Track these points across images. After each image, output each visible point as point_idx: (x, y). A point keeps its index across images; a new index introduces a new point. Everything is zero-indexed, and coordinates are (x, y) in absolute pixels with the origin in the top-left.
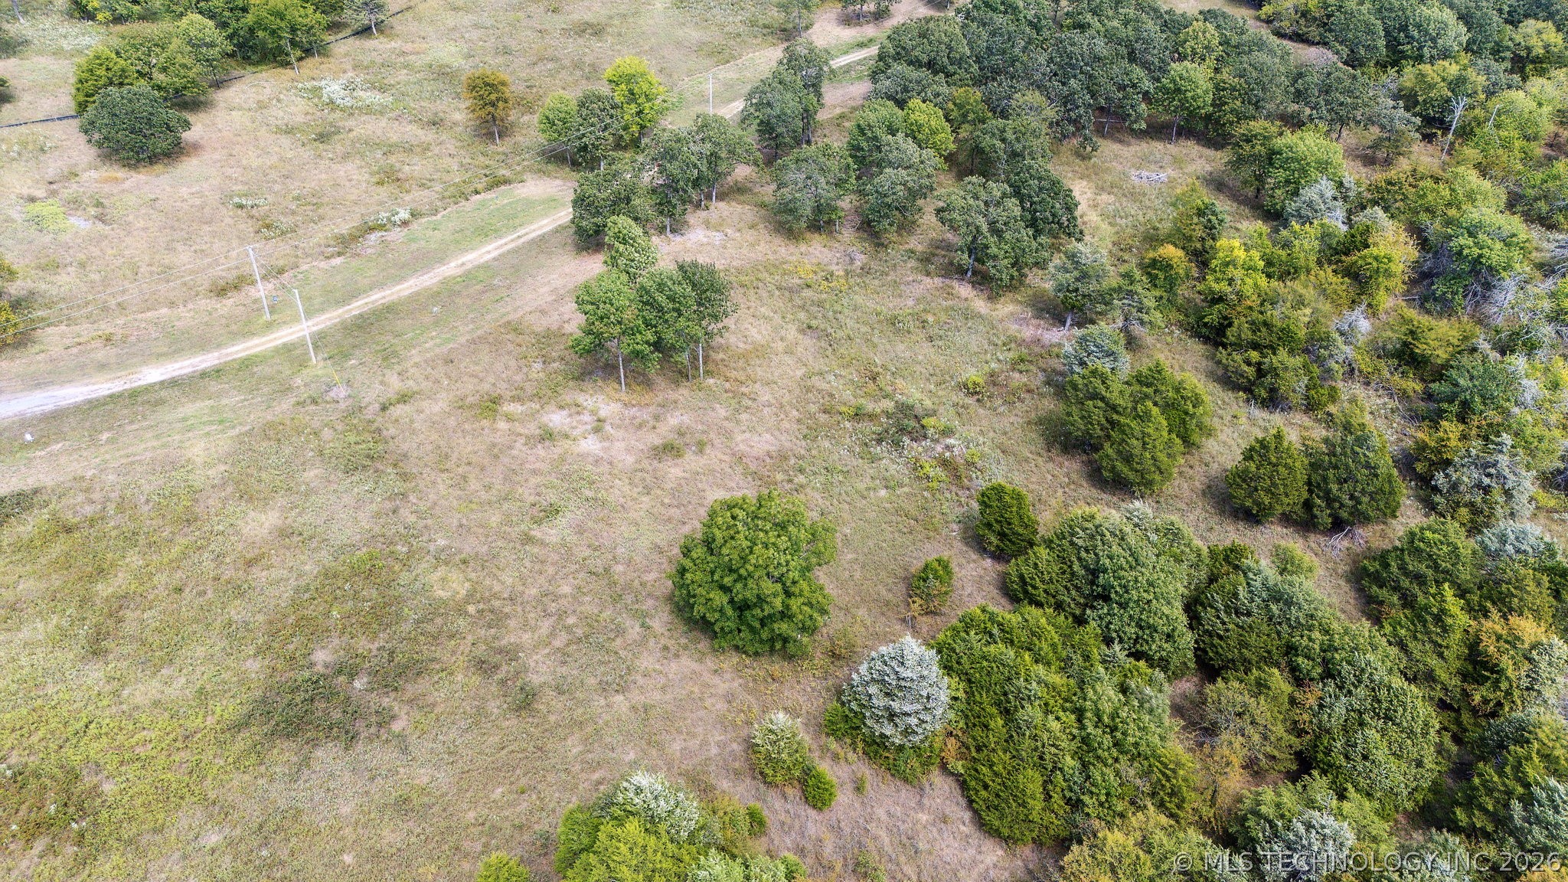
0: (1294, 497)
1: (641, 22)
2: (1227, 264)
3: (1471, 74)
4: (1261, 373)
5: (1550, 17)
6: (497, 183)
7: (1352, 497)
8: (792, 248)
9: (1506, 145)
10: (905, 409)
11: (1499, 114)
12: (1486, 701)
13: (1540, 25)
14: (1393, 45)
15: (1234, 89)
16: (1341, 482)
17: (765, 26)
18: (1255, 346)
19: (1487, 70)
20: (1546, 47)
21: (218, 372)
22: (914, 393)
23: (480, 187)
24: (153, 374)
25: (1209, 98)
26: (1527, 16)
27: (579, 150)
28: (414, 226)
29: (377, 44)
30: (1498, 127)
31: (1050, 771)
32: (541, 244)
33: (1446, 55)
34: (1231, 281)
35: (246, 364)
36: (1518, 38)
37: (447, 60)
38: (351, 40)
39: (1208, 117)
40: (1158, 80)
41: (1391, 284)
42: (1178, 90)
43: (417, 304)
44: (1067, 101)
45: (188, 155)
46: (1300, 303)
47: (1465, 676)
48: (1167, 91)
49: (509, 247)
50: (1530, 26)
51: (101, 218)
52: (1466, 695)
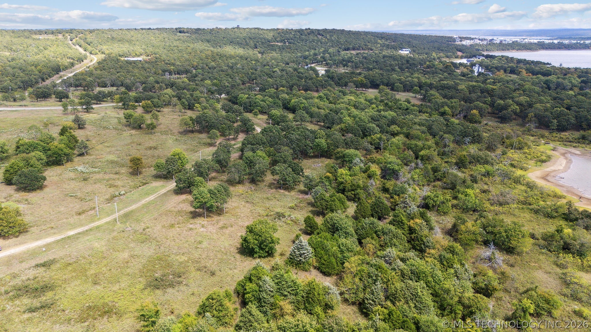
0: (369, 212)
1: (167, 145)
2: (341, 175)
3: (383, 136)
4: (354, 195)
5: (396, 124)
6: (145, 184)
7: (381, 211)
8: (234, 188)
9: (394, 150)
10: (277, 213)
11: (391, 144)
12: (414, 237)
13: (395, 126)
14: (364, 133)
15: (331, 144)
16: (377, 208)
17: (203, 143)
18: (353, 190)
19: (385, 135)
20: (397, 131)
21: (91, 230)
22: (279, 210)
23: (141, 185)
24: (71, 233)
25: (326, 146)
26: (391, 125)
27: (168, 173)
28: (126, 195)
29: (86, 158)
30: (391, 147)
31: (336, 258)
32: (165, 194)
33: (376, 133)
34: (343, 178)
35: (98, 227)
36: (391, 129)
37: (112, 159)
38: (77, 157)
39: (327, 151)
40: (313, 144)
41: (378, 177)
42: (318, 145)
43: (138, 210)
44: (293, 149)
45: (44, 187)
46: (359, 180)
47: (410, 234)
48: (316, 146)
49: (157, 196)
50: (393, 127)
51: (29, 204)
52: (411, 237)
